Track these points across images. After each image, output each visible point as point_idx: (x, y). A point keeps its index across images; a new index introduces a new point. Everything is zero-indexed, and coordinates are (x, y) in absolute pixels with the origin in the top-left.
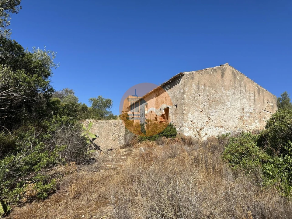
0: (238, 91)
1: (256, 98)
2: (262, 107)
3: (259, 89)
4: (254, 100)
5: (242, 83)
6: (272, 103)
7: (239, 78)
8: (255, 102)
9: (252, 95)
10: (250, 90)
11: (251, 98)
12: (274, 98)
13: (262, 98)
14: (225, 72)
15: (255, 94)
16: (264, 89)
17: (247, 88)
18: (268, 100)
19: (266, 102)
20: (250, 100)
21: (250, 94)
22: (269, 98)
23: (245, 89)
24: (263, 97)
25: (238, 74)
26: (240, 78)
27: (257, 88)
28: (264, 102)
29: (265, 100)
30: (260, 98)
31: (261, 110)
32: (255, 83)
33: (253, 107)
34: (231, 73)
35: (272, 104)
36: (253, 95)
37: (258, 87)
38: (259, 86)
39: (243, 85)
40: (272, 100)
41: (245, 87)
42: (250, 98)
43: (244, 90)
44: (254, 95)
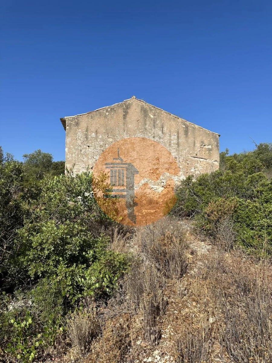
0: (150, 135)
1: (182, 140)
2: (191, 152)
3: (187, 127)
4: (178, 144)
5: (158, 122)
6: (209, 145)
7: (152, 116)
8: (178, 146)
9: (174, 137)
10: (170, 131)
11: (172, 142)
12: (213, 138)
13: (191, 140)
14: (129, 111)
15: (180, 135)
16: (197, 126)
17: (165, 129)
18: (202, 142)
19: (198, 145)
20: (170, 145)
21: (170, 136)
22: (204, 138)
23: (162, 130)
24: (194, 138)
25: (151, 110)
26: (154, 115)
27: (184, 126)
28: (194, 145)
29: (196, 142)
30: (187, 141)
31: (188, 156)
32: (180, 120)
33: (175, 154)
34: (138, 110)
35: (210, 147)
36: (176, 137)
37: (185, 124)
38: (188, 123)
39: (159, 125)
40: (209, 140)
41: (163, 128)
42: (170, 142)
43: (160, 133)
44: (178, 137)
